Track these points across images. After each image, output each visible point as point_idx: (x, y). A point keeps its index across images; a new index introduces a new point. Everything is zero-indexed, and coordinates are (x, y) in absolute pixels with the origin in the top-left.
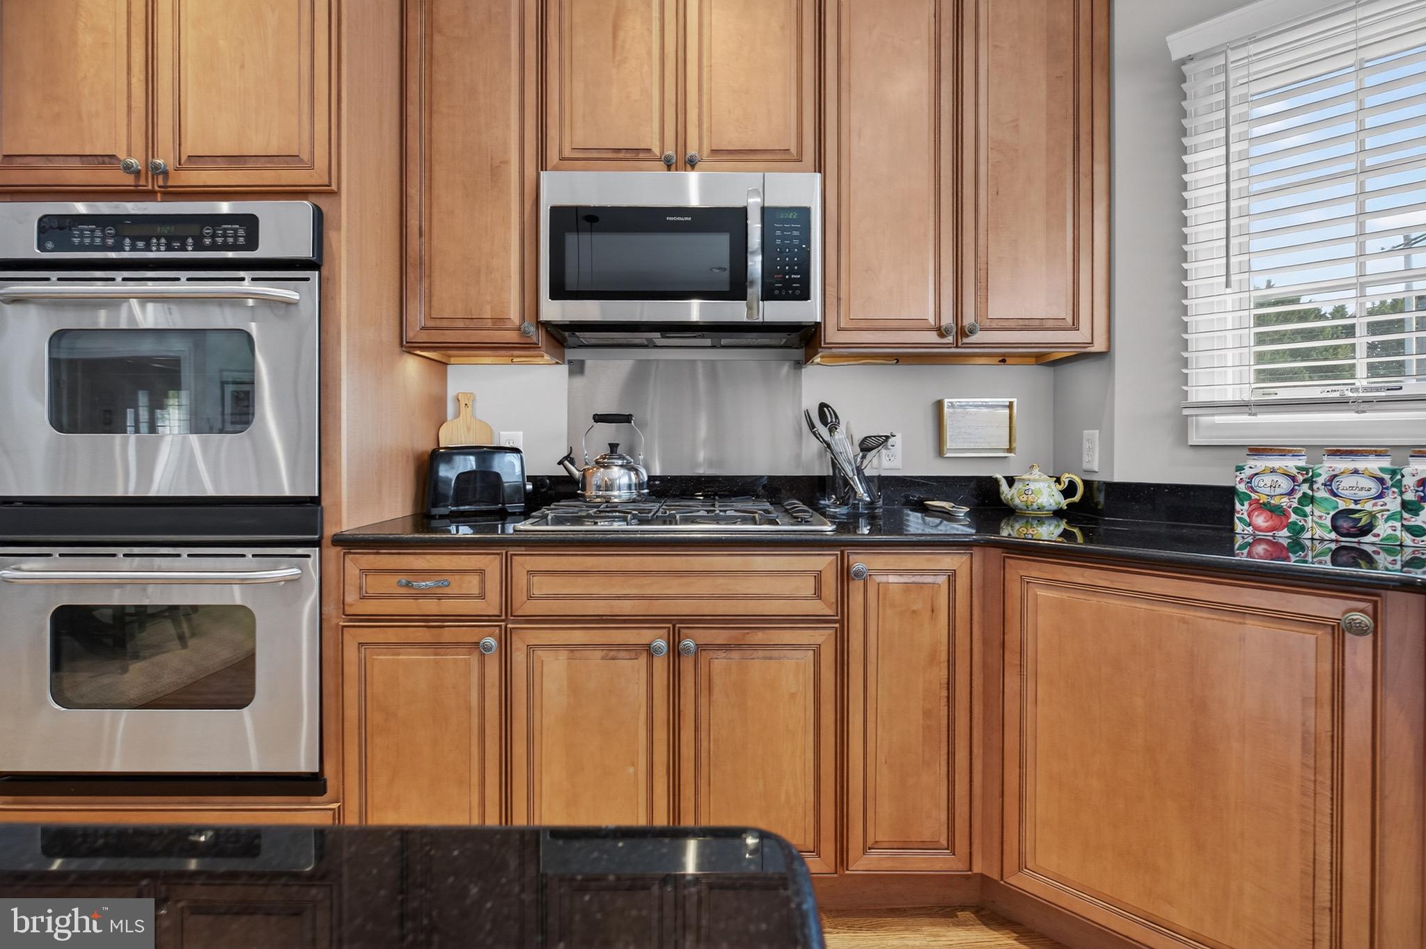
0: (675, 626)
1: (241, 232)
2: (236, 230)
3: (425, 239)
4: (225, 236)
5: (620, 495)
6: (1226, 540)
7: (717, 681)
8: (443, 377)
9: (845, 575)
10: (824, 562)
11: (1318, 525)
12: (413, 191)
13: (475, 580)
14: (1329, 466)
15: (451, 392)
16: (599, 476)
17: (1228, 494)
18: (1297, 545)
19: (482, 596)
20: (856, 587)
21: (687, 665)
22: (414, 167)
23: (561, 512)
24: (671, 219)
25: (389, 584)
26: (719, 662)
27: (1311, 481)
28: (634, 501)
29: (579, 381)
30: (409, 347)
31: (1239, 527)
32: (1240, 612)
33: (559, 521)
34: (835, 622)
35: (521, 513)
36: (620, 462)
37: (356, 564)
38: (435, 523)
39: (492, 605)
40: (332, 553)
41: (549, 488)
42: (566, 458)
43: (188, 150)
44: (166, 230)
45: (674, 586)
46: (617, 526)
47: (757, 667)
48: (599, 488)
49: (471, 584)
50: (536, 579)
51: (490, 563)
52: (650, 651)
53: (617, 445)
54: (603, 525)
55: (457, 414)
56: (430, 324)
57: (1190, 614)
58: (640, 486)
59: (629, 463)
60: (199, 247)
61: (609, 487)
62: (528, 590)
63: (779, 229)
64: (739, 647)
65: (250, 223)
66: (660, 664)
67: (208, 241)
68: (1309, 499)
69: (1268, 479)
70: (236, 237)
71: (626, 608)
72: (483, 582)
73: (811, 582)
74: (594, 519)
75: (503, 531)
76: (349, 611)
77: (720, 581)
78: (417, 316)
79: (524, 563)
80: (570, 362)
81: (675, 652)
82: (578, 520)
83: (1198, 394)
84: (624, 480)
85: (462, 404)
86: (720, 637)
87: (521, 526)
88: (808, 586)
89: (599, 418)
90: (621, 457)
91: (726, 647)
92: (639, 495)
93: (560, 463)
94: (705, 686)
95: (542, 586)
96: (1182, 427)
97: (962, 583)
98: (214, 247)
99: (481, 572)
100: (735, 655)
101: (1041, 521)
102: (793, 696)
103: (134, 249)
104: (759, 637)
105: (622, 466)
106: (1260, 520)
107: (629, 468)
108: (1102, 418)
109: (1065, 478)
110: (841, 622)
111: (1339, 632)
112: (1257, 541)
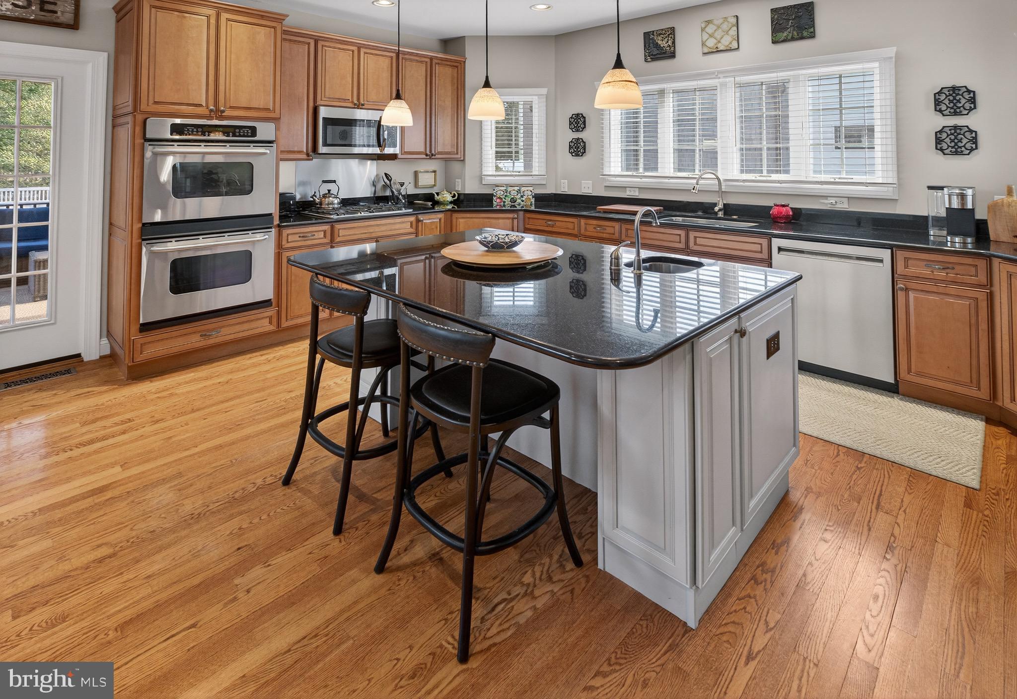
0: (377, 239)
1: (250, 132)
2: (247, 131)
4: (244, 132)
6: (492, 206)
9: (418, 221)
10: (412, 219)
11: (508, 201)
13: (323, 233)
14: (510, 189)
17: (492, 195)
18: (504, 206)
19: (325, 238)
20: (420, 224)
25: (296, 237)
27: (506, 192)
28: (342, 208)
31: (494, 203)
32: (498, 218)
34: (415, 233)
39: (328, 239)
40: (278, 230)
42: (314, 195)
43: (230, 104)
44: (221, 129)
45: (377, 229)
49: (322, 235)
50: (340, 231)
51: (328, 228)
53: (330, 190)
57: (489, 220)
58: (340, 203)
60: (234, 135)
62: (338, 235)
65: (253, 129)
68: (506, 196)
69: (499, 192)
70: (248, 133)
71: (364, 236)
72: (325, 234)
76: (283, 247)
79: (337, 227)
83: (484, 173)
92: (342, 206)
95: (342, 233)
96: (481, 179)
97: (442, 221)
98: (240, 136)
99: (325, 231)
101: (447, 205)
106: (498, 200)
108: (462, 176)
109: (453, 193)
111: (513, 219)
112: (497, 205)
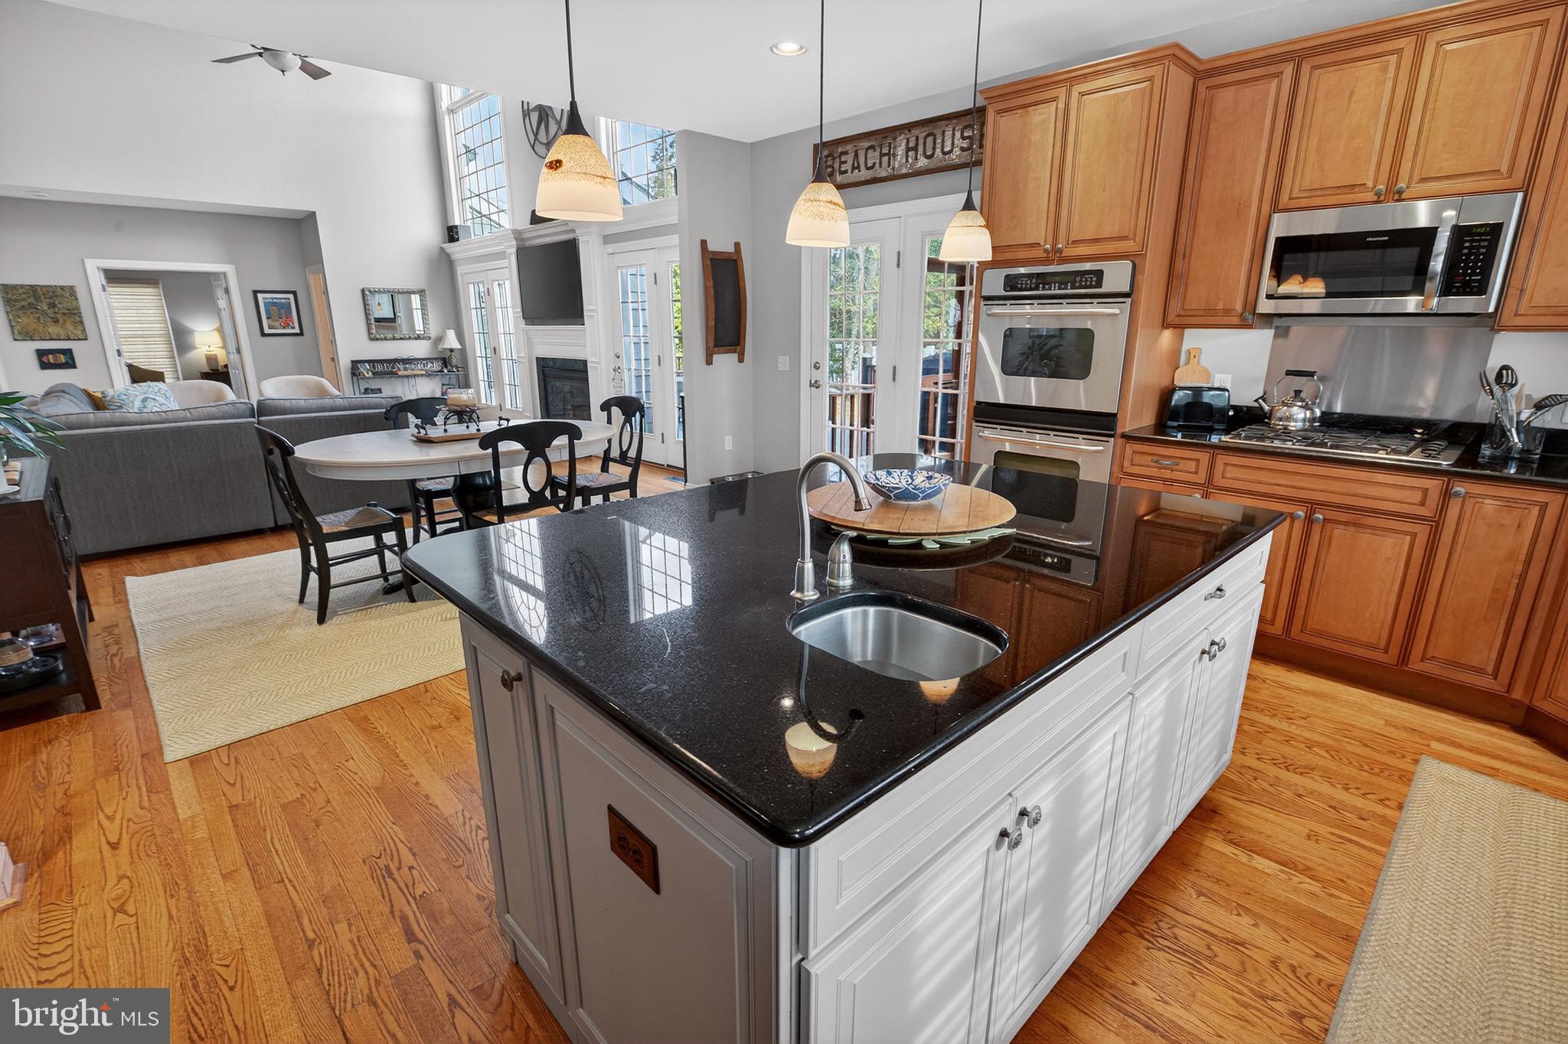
0: (1312, 506)
1: (1094, 279)
2: (1092, 278)
3: (1186, 260)
4: (1086, 281)
5: (1293, 426)
7: (1335, 541)
8: (1181, 337)
9: (1447, 495)
10: (1432, 483)
12: (1183, 230)
13: (1193, 464)
15: (1185, 347)
16: (1283, 411)
19: (1196, 473)
20: (1454, 502)
21: (1316, 529)
22: (1185, 215)
23: (1250, 434)
24: (1370, 239)
25: (1148, 460)
26: (1338, 531)
28: (1306, 430)
29: (1280, 341)
30: (1165, 325)
33: (1247, 438)
34: (1434, 521)
35: (1223, 430)
36: (1300, 404)
37: (1131, 448)
38: (1169, 431)
39: (1201, 478)
40: (1121, 441)
41: (1246, 414)
42: (1261, 397)
43: (1073, 237)
44: (1058, 278)
45: (1316, 484)
46: (1289, 445)
47: (1365, 538)
48: (1281, 419)
49: (1192, 466)
50: (1228, 468)
51: (1204, 457)
52: (1293, 517)
53: (1301, 391)
54: (1277, 443)
55: (1188, 362)
56: (1182, 313)
58: (1313, 420)
59: (1307, 404)
60: (1073, 287)
61: (1289, 418)
62: (1223, 474)
63: (1467, 241)
64: (1355, 525)
65: (1099, 274)
66: (1298, 526)
67: (1077, 284)
70: (1092, 281)
71: (1282, 491)
72: (1197, 466)
73: (1420, 494)
74: (1272, 439)
75: (1210, 440)
76: (1125, 470)
77: (1352, 484)
78: (1175, 307)
79: (1222, 459)
80: (1277, 327)
81: (1309, 520)
82: (1261, 438)
84: (1301, 416)
85: (1192, 356)
86: (1343, 517)
87: (1223, 438)
88: (1417, 497)
89: (1289, 373)
90: (1302, 400)
91: (1346, 524)
92: (1312, 426)
93: (1256, 401)
94: (1325, 543)
95: (1231, 472)
97: (1552, 513)
98: (1080, 287)
99: (1198, 461)
100: (1352, 529)
102: (1388, 559)
103: (1043, 289)
104: (1370, 521)
105: (1300, 407)
107: (1306, 407)
110: (1437, 523)
